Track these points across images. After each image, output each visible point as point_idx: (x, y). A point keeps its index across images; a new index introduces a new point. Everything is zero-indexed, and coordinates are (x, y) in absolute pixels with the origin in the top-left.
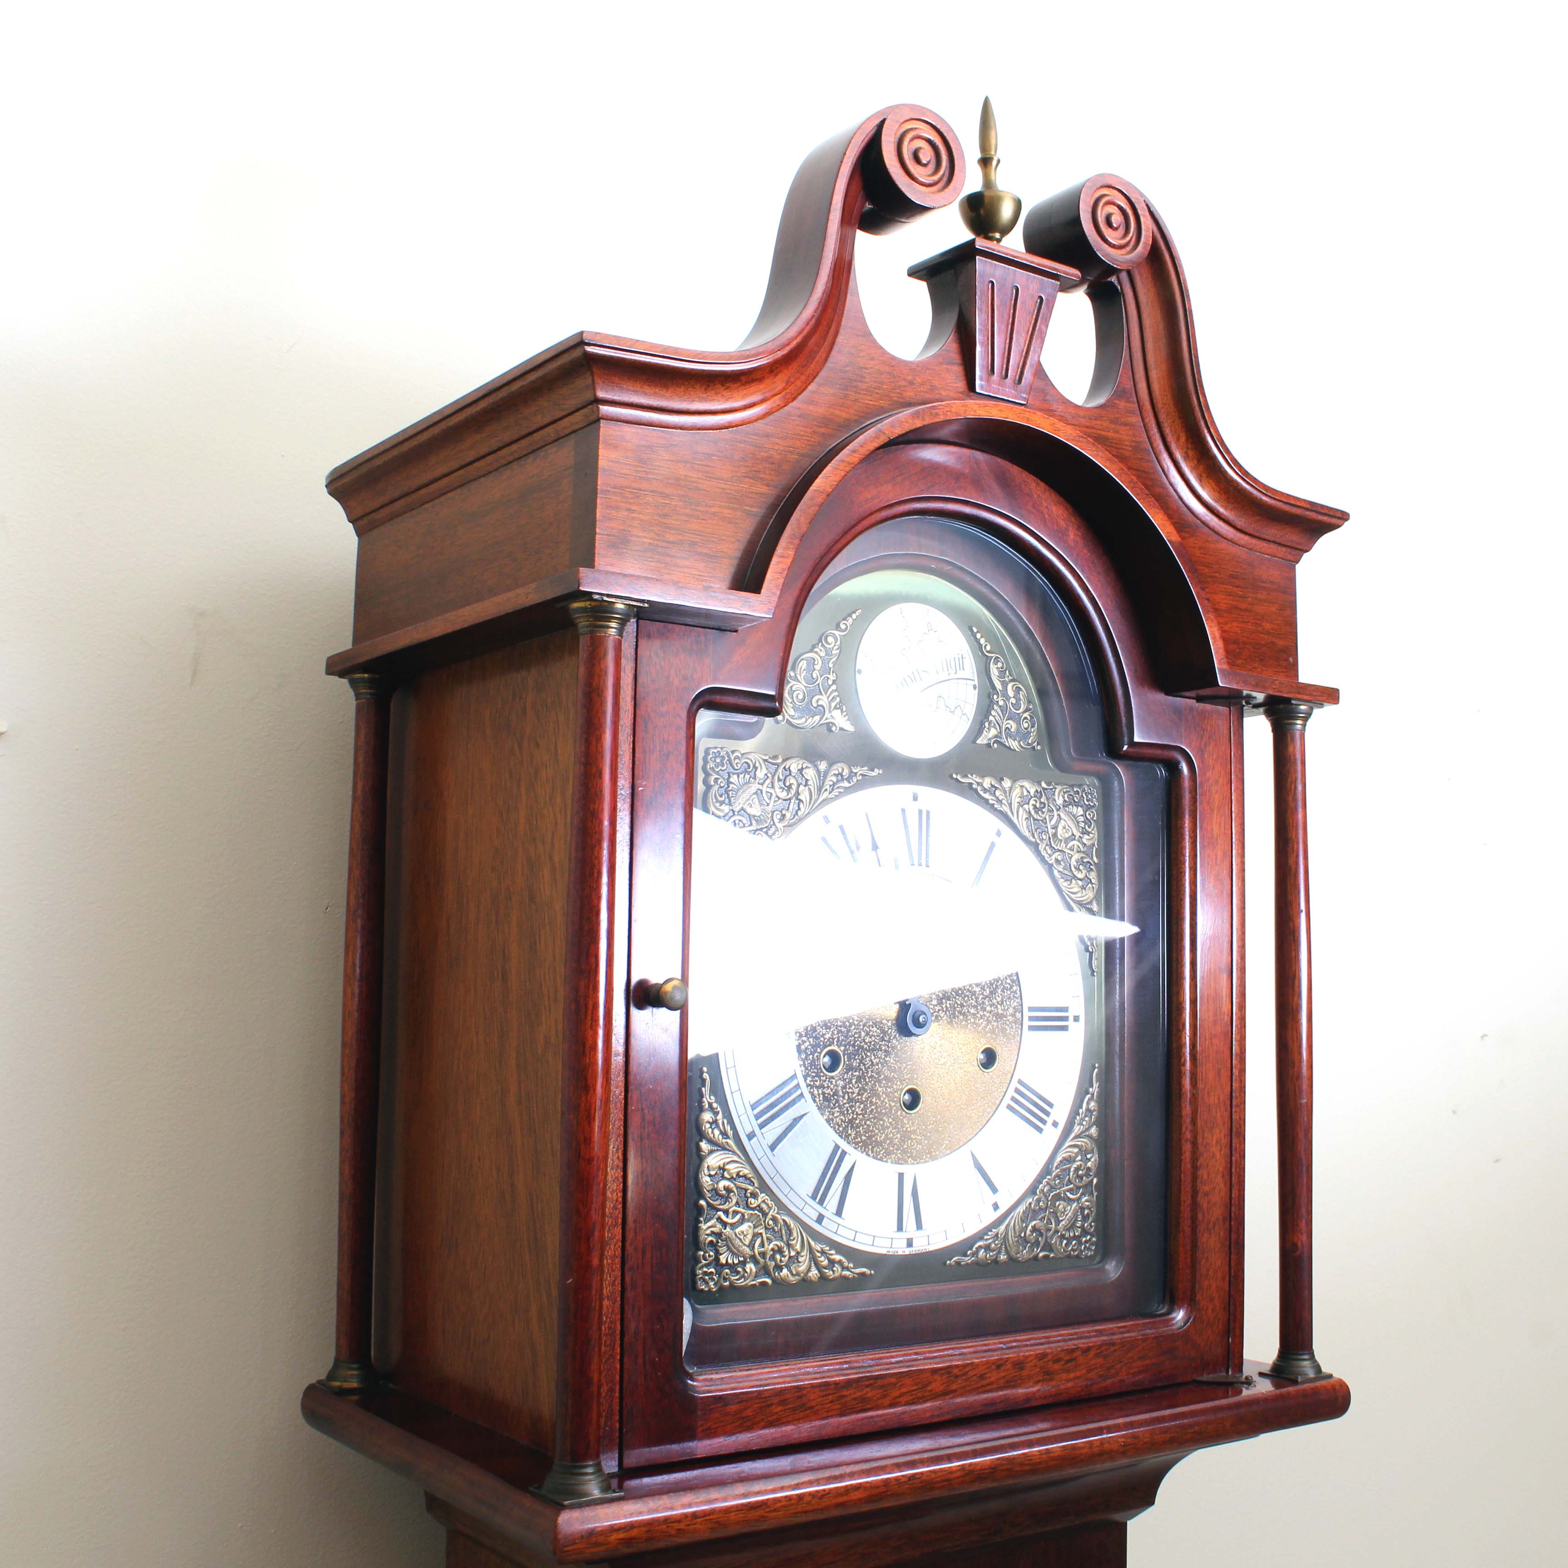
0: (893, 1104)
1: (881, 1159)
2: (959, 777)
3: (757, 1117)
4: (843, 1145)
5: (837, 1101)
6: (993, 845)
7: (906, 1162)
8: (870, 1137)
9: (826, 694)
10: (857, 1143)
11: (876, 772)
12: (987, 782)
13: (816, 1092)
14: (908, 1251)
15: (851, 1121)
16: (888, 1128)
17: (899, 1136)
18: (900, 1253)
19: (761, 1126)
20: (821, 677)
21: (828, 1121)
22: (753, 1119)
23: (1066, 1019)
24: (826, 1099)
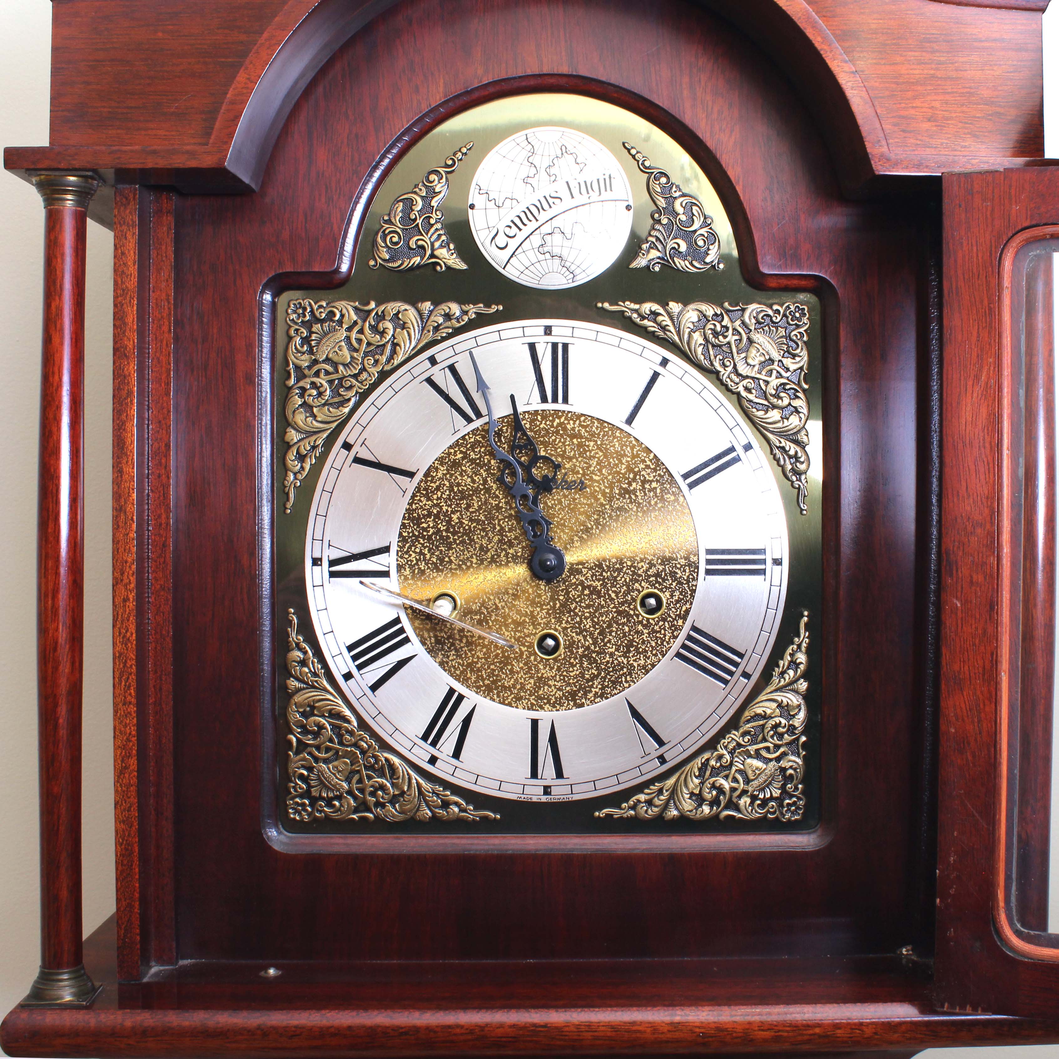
0: (524, 649)
1: (510, 705)
2: (606, 305)
3: (355, 658)
4: (460, 688)
5: (453, 644)
6: (656, 375)
7: (542, 708)
8: (494, 682)
9: (427, 234)
10: (478, 687)
11: (494, 309)
12: (647, 307)
13: (426, 635)
14: (544, 799)
15: (469, 665)
16: (518, 673)
17: (532, 681)
18: (535, 799)
19: (360, 667)
20: (420, 217)
21: (442, 664)
22: (350, 661)
23: (764, 562)
24: (438, 642)
